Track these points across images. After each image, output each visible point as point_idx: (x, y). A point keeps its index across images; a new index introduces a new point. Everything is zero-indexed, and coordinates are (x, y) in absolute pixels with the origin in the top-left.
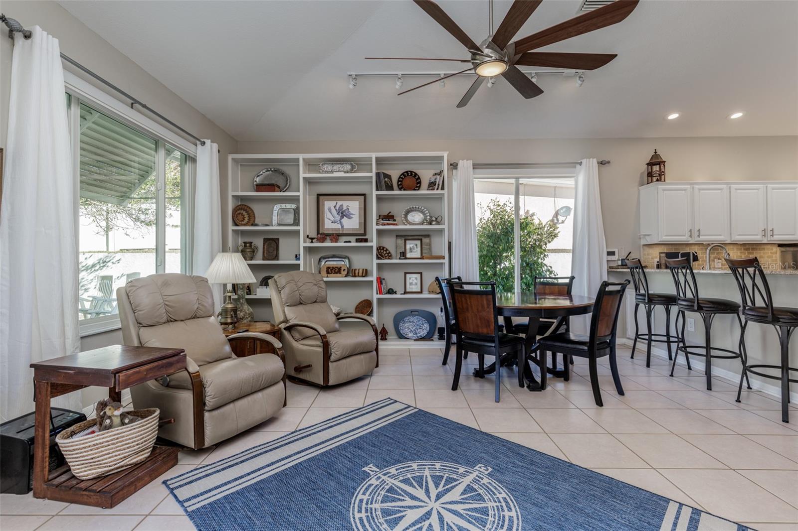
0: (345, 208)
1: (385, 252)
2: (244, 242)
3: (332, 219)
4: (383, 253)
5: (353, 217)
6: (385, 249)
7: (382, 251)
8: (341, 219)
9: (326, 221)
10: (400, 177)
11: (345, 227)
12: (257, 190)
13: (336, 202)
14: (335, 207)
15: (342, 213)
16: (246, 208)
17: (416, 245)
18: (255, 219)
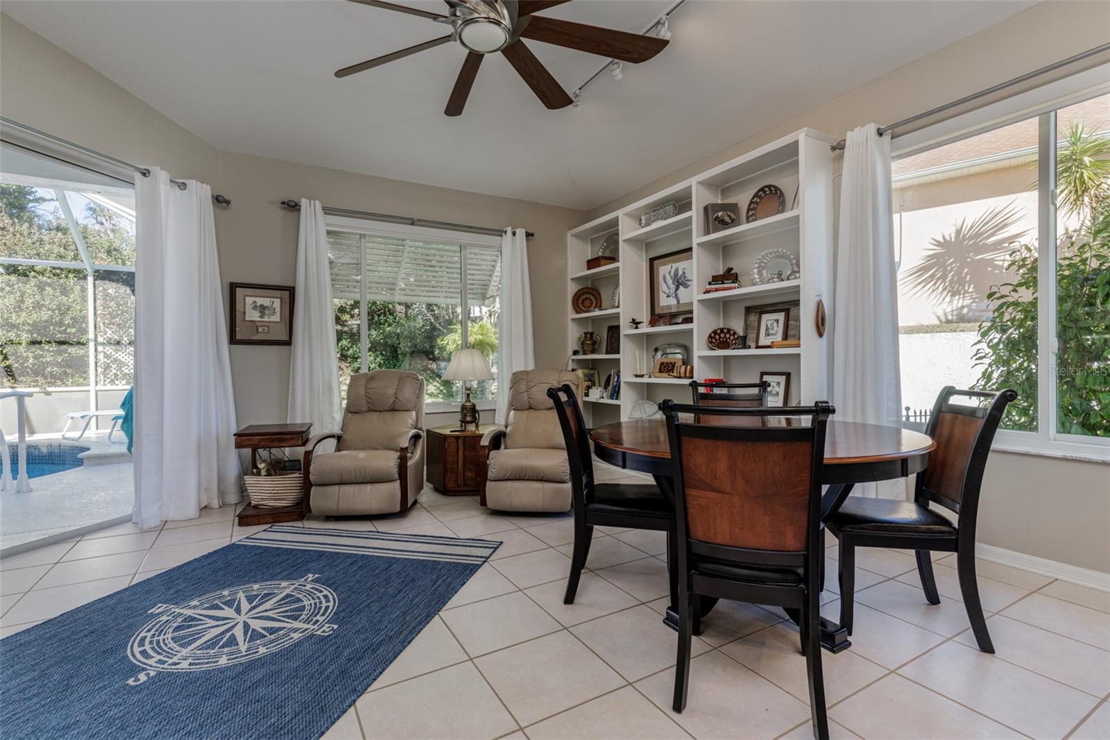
0: (680, 272)
1: (732, 338)
2: (585, 333)
3: (667, 291)
4: (729, 338)
5: (689, 285)
6: (732, 332)
7: (728, 336)
8: (676, 290)
9: (662, 294)
10: (751, 202)
11: (681, 302)
12: (589, 268)
13: (670, 266)
14: (670, 273)
15: (677, 282)
16: (591, 291)
17: (777, 321)
18: (601, 302)
